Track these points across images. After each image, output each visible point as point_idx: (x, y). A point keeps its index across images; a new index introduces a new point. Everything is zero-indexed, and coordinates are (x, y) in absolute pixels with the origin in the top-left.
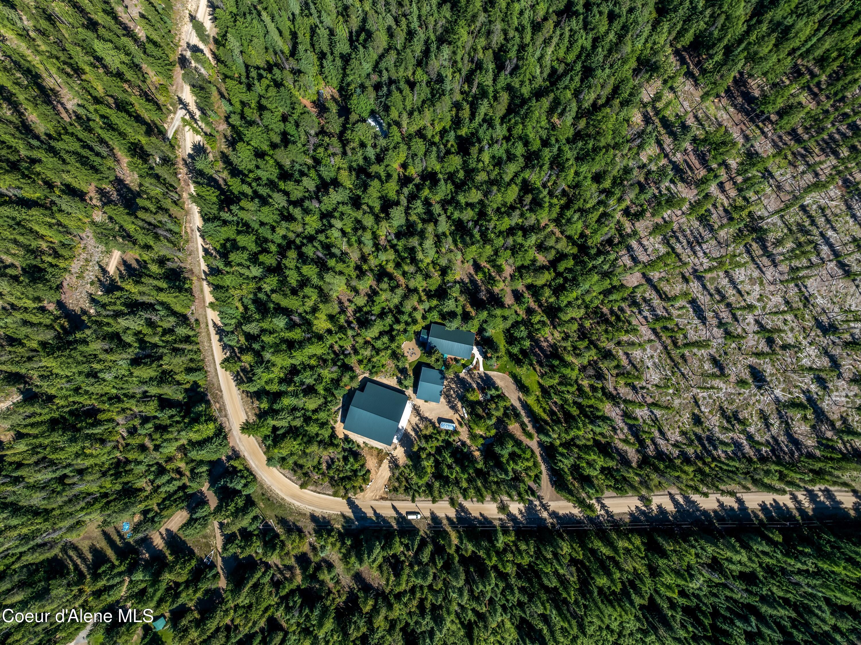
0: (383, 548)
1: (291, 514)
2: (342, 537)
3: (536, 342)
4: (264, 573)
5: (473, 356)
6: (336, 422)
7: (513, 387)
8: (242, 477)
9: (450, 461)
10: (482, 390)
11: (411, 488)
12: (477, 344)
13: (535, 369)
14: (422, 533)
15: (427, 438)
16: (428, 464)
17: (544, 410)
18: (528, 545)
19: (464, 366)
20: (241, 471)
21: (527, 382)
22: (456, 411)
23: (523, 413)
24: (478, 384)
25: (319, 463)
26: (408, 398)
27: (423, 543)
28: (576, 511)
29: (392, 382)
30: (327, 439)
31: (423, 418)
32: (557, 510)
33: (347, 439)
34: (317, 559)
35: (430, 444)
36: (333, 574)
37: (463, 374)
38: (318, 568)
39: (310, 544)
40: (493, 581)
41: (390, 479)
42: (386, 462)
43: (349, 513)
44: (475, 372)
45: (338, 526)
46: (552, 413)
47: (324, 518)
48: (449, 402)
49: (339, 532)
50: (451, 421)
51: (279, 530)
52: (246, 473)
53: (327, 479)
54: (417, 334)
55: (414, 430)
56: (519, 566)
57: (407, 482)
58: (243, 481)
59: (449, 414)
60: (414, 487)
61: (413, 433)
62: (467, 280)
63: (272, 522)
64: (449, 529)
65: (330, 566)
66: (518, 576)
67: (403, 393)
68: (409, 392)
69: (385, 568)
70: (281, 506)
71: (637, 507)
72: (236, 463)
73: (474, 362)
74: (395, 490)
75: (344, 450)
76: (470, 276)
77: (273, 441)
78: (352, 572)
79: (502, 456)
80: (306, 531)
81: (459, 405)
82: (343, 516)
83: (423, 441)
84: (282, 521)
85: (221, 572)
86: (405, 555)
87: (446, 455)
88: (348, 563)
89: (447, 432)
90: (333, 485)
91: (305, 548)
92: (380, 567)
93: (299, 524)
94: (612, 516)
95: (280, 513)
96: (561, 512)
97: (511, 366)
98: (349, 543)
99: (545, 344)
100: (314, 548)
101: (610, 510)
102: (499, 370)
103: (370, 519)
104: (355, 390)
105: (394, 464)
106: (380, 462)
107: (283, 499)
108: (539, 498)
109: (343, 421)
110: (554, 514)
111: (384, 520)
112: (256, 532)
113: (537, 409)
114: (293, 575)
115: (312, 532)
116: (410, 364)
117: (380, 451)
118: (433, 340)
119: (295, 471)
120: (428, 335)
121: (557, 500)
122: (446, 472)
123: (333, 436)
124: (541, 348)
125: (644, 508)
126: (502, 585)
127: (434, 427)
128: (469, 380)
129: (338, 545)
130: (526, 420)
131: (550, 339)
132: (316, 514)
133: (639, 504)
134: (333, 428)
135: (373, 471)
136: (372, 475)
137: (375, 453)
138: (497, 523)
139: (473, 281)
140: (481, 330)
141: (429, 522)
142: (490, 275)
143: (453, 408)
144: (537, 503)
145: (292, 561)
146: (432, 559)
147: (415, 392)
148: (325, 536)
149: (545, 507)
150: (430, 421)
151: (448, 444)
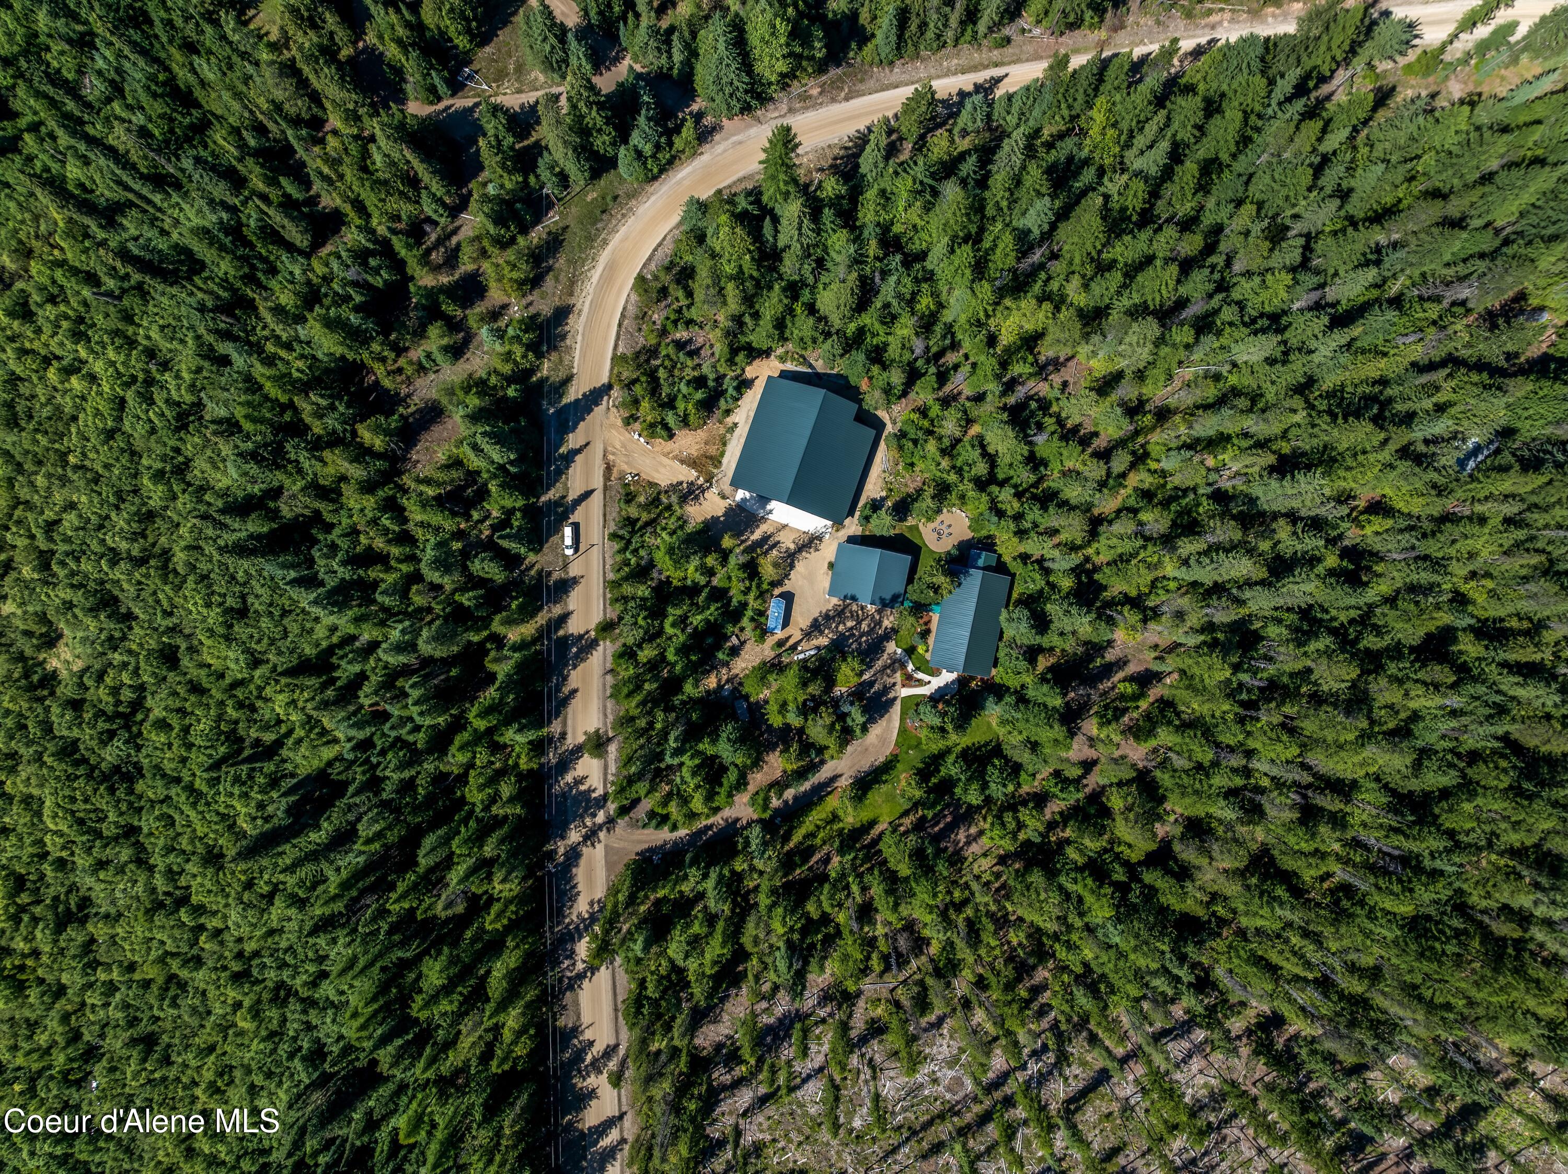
0: (501, 467)
1: (571, 262)
2: (521, 376)
3: (966, 815)
4: (440, 201)
5: (935, 673)
6: (782, 359)
7: (865, 765)
8: (658, 147)
9: (697, 620)
10: (858, 693)
11: (633, 533)
12: (962, 682)
13: (906, 813)
14: (532, 557)
15: (751, 569)
16: (692, 572)
17: (812, 835)
18: (511, 800)
19: (910, 651)
20: (670, 144)
21: (877, 796)
22: (808, 635)
23: (806, 786)
24: (871, 684)
25: (689, 323)
26: (838, 523)
27: (510, 561)
28: (582, 907)
29: (873, 488)
30: (743, 339)
31: (790, 559)
32: (583, 862)
33: (744, 384)
34: (472, 323)
35: (736, 574)
36: (439, 357)
37: (892, 648)
38: (453, 325)
39: (505, 307)
40: (428, 721)
41: (652, 484)
42: (688, 475)
43: (574, 393)
44: (898, 676)
45: (546, 369)
46: (806, 852)
47: (563, 337)
48: (827, 617)
49: (531, 371)
50: (786, 624)
51: (537, 234)
52: (664, 156)
53: (653, 341)
54: (988, 544)
55: (765, 538)
56: (462, 779)
57: (647, 524)
58: (648, 149)
59: (802, 618)
60: (636, 541)
61: (757, 535)
62: (1111, 656)
63: (553, 219)
64: (541, 619)
65: (456, 352)
66: (440, 778)
67: (851, 513)
68: (853, 526)
69: (455, 474)
70: (590, 239)
71: (591, 1043)
72: (688, 131)
73: (920, 675)
74: (629, 498)
75: (720, 379)
76: (1121, 663)
77: (745, 213)
78: (444, 401)
79: (714, 742)
80: (535, 296)
81: (823, 641)
82: (569, 379)
83: (742, 559)
84: (554, 243)
85: (441, 106)
86: (481, 521)
87: (712, 612)
88: (467, 390)
89: (762, 613)
90: (637, 355)
91: (496, 295)
92: (456, 463)
93: (549, 281)
94: (571, 987)
95: (573, 239)
96: (580, 873)
97: (914, 757)
98: (511, 392)
99: (962, 836)
100: (495, 315)
101: (586, 983)
102: (903, 731)
103: (561, 441)
104: (860, 402)
105: (690, 493)
106: (692, 463)
107: (605, 242)
108: (610, 822)
109: (784, 375)
110: (574, 855)
111: (560, 473)
112: (532, 180)
113: (816, 816)
114: (437, 269)
115: (532, 310)
116: (915, 528)
117: (717, 461)
118: (974, 580)
119: (668, 269)
120: (985, 568)
121: (609, 865)
122: (674, 612)
123: (755, 353)
124: (952, 827)
125: (589, 1058)
126: (420, 739)
127: (774, 584)
128: (879, 664)
129: (507, 369)
130: (789, 794)
131: (975, 848)
132: (571, 320)
133: (598, 1049)
134: (767, 353)
135: (670, 445)
136: (661, 444)
137: (713, 450)
138: (555, 727)
139: (1109, 669)
140: (998, 691)
141: (556, 576)
142: (1125, 710)
143: (816, 627)
144: (601, 817)
145: (466, 266)
146: (473, 582)
147: (852, 540)
148: (526, 337)
149: (591, 836)
150: (787, 576)
151: (735, 615)
